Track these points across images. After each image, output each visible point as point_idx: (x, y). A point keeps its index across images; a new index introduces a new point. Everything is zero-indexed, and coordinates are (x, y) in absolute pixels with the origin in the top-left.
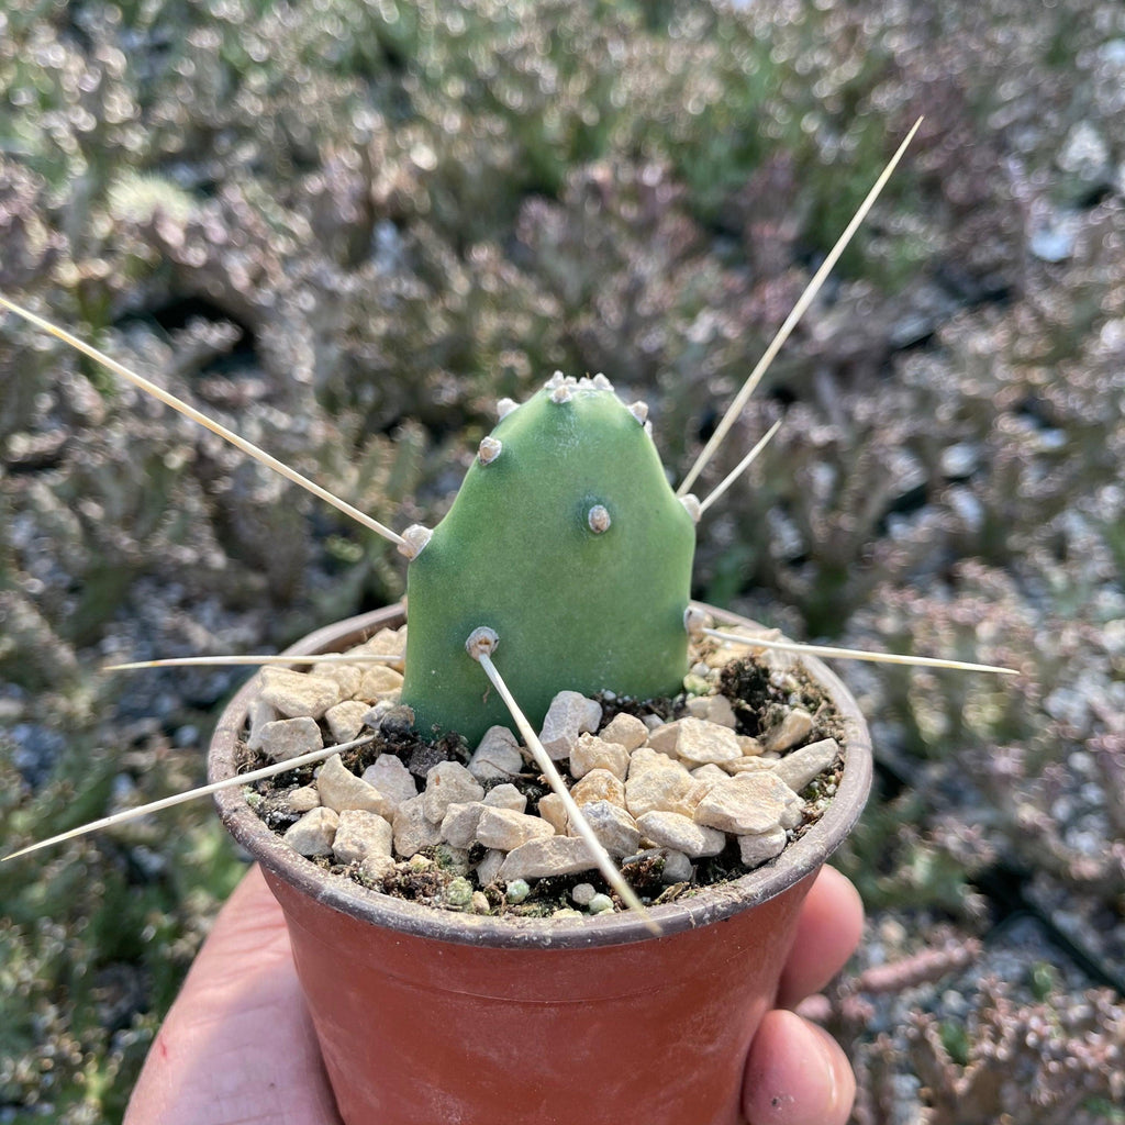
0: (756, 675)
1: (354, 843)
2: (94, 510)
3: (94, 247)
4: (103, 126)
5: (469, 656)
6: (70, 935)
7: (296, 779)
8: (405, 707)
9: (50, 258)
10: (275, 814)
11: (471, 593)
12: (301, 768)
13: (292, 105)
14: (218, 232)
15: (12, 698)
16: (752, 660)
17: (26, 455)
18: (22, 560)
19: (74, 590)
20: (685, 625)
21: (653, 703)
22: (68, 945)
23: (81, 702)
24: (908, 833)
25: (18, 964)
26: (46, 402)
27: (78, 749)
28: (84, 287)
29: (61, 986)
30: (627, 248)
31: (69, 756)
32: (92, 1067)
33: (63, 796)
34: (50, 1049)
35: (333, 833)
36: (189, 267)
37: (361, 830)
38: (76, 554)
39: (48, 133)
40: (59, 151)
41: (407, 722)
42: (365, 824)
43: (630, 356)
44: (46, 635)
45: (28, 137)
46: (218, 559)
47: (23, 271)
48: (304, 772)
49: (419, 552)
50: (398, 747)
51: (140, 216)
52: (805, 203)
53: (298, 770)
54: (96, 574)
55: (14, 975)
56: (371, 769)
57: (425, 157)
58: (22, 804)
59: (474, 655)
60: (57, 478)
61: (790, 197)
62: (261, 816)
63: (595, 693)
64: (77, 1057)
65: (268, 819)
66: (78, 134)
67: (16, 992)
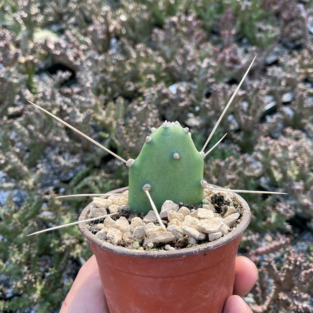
0: (220, 197)
1: (112, 235)
2: (32, 128)
3: (29, 51)
4: (30, 15)
5: (143, 191)
6: (30, 247)
7: (99, 222)
8: (128, 205)
9: (16, 56)
10: (93, 230)
11: (144, 175)
12: (101, 219)
13: (85, 5)
14: (64, 45)
15: (12, 182)
16: (219, 194)
17: (12, 113)
18: (13, 143)
19: (28, 151)
20: (201, 185)
21: (194, 206)
22: (30, 250)
23: (31, 182)
24: (269, 208)
25: (16, 255)
26: (18, 97)
27: (30, 195)
28: (26, 63)
29: (28, 261)
30: (184, 41)
31: (28, 198)
32: (38, 283)
33: (26, 208)
34: (26, 278)
35: (106, 233)
36: (56, 55)
37: (113, 232)
38: (27, 140)
39: (14, 18)
40: (18, 24)
41: (128, 209)
42: (115, 231)
43: (185, 73)
44: (20, 163)
45: (9, 20)
46: (67, 140)
47: (9, 60)
48: (101, 220)
49: (131, 165)
50: (125, 215)
51: (41, 41)
52: (238, 23)
53: (100, 220)
54: (33, 145)
55: (15, 258)
56: (118, 220)
57: (124, 18)
58: (16, 211)
59: (144, 191)
60: (21, 119)
61: (234, 22)
62: (90, 230)
63: (177, 202)
64: (33, 280)
65: (91, 231)
66: (22, 18)
67: (16, 263)
